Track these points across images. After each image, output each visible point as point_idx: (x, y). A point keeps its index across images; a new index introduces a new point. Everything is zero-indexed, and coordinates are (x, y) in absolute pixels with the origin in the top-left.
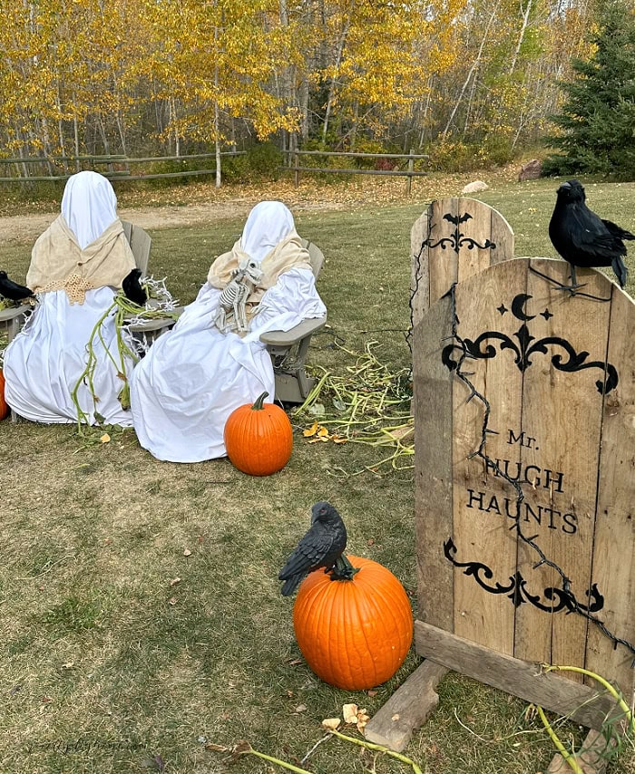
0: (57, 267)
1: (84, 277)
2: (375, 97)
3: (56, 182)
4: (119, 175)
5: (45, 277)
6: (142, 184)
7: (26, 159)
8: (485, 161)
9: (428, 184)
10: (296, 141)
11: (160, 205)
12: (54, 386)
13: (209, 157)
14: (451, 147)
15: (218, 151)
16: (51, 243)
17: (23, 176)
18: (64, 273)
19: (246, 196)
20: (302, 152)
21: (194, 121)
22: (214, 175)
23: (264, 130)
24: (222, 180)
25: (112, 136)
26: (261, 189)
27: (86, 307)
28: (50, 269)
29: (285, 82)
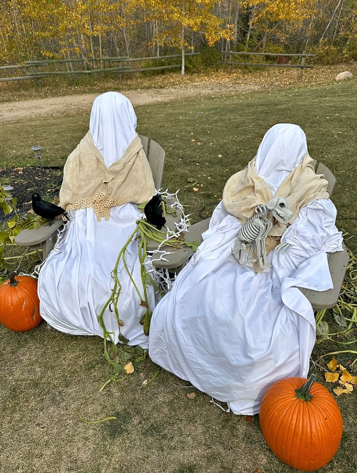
0: (86, 185)
1: (110, 194)
2: (282, 17)
3: (89, 74)
4: (126, 69)
5: (74, 195)
6: (138, 75)
7: (72, 60)
8: (346, 58)
9: (311, 73)
10: (230, 46)
11: (149, 88)
12: (83, 309)
13: (178, 57)
14: (326, 48)
15: (183, 53)
16: (80, 161)
17: (70, 70)
18: (91, 192)
19: (200, 81)
20: (234, 53)
21: (169, 34)
22: (181, 68)
23: (211, 40)
24: (185, 71)
25: (121, 44)
26: (209, 76)
27: (111, 221)
28: (80, 187)
29: (224, 8)
